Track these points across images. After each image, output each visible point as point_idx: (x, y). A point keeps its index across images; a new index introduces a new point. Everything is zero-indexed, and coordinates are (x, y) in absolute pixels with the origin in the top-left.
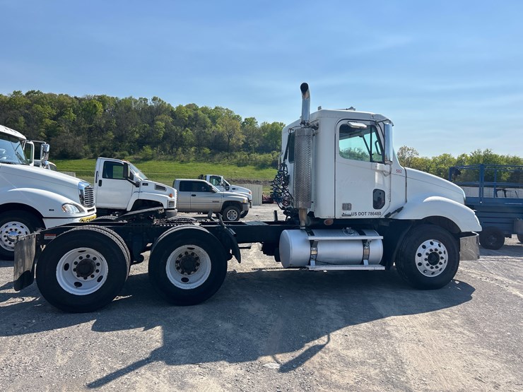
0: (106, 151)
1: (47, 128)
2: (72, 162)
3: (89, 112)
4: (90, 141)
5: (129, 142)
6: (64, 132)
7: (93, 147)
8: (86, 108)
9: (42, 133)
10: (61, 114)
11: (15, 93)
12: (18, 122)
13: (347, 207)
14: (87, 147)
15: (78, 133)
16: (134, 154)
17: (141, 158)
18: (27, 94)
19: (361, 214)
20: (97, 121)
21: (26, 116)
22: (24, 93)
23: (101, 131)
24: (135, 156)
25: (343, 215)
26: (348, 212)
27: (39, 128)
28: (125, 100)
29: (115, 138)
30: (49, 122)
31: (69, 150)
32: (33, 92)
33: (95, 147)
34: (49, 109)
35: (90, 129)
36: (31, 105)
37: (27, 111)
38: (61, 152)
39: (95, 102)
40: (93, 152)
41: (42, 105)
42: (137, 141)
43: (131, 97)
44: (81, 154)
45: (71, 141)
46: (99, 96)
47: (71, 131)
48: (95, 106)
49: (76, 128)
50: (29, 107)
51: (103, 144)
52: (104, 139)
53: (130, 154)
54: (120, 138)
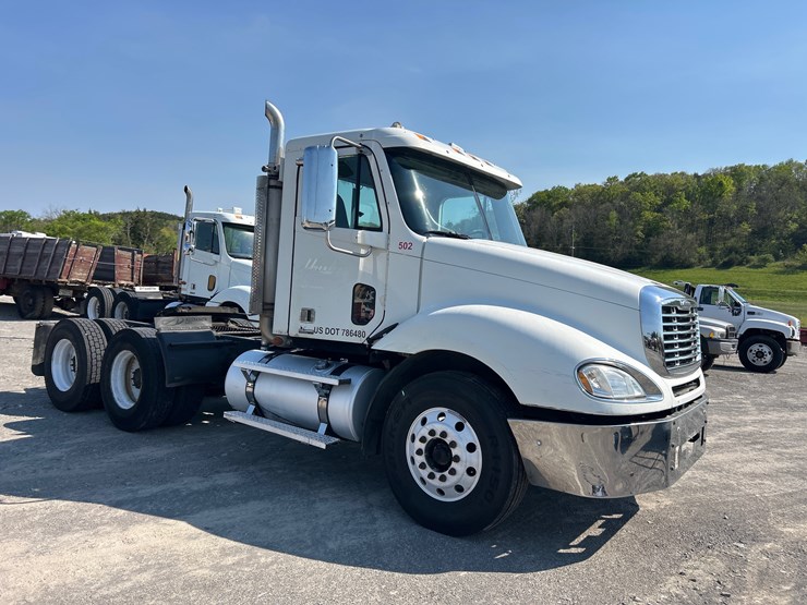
0: (733, 255)
1: (648, 223)
2: (678, 272)
3: (711, 194)
4: (709, 241)
5: (777, 239)
6: (669, 228)
7: (713, 249)
8: (706, 189)
9: (639, 233)
10: (667, 202)
11: (609, 179)
12: (608, 219)
13: (308, 315)
14: (703, 250)
15: (692, 228)
16: (785, 258)
17: (798, 264)
18: (627, 179)
19: (329, 331)
20: (722, 207)
21: (620, 210)
22: (622, 179)
23: (730, 223)
24: (787, 262)
25: (302, 330)
26: (309, 326)
27: (635, 225)
28: (779, 168)
29: (753, 233)
30: (648, 215)
31: (676, 255)
32: (634, 175)
33: (715, 250)
34: (651, 197)
35: (711, 222)
36: (629, 194)
37: (622, 203)
38: (664, 258)
39: (721, 178)
40: (711, 256)
41: (643, 191)
42: (793, 235)
43: (791, 161)
44: (693, 260)
45: (677, 242)
46: (731, 168)
47: (679, 227)
48: (721, 184)
49: (689, 221)
50: (625, 196)
51: (731, 242)
52: (733, 236)
53: (777, 258)
54: (761, 233)
